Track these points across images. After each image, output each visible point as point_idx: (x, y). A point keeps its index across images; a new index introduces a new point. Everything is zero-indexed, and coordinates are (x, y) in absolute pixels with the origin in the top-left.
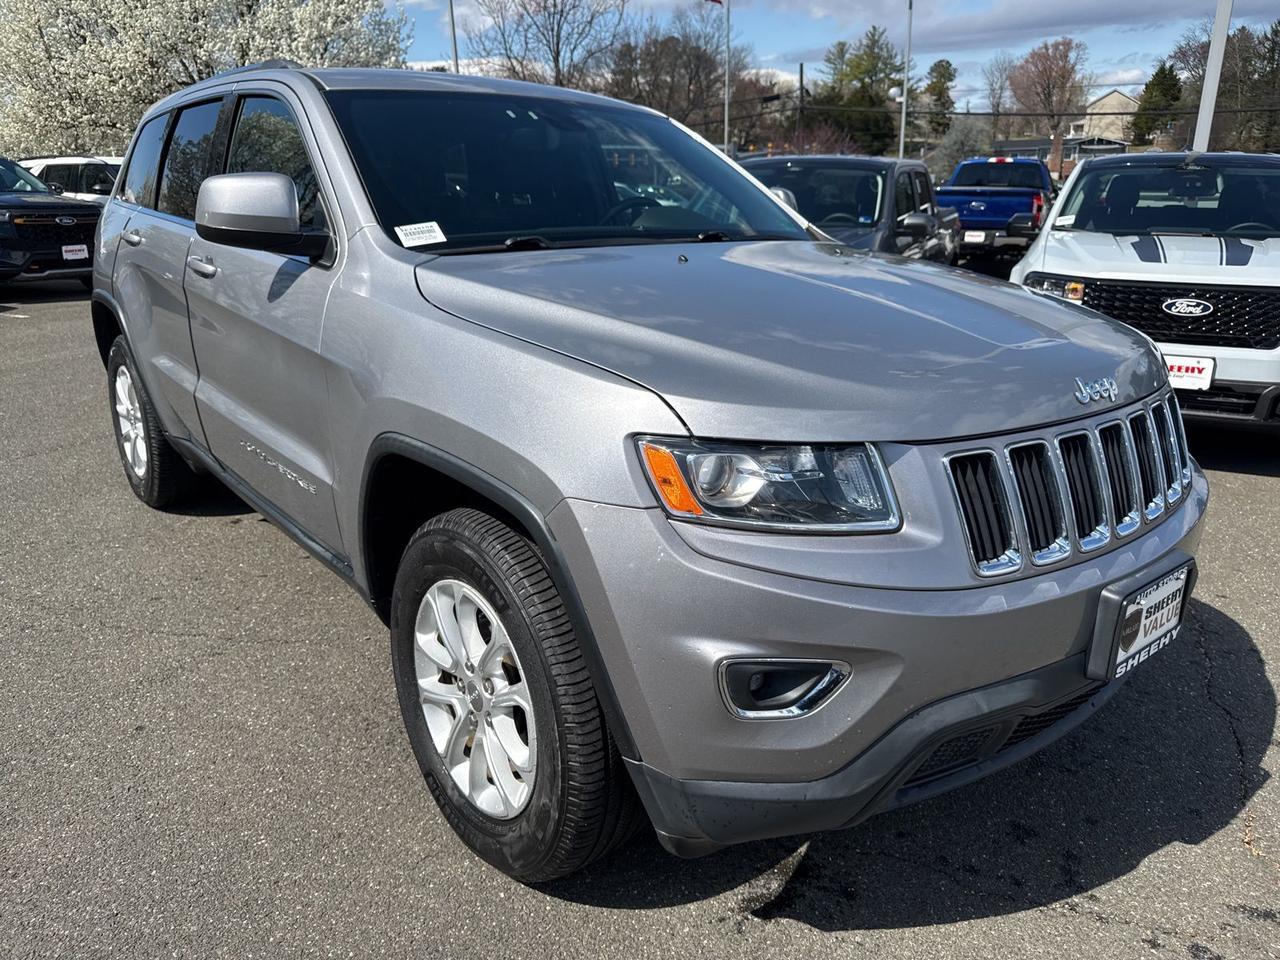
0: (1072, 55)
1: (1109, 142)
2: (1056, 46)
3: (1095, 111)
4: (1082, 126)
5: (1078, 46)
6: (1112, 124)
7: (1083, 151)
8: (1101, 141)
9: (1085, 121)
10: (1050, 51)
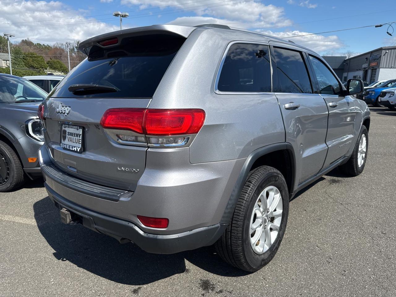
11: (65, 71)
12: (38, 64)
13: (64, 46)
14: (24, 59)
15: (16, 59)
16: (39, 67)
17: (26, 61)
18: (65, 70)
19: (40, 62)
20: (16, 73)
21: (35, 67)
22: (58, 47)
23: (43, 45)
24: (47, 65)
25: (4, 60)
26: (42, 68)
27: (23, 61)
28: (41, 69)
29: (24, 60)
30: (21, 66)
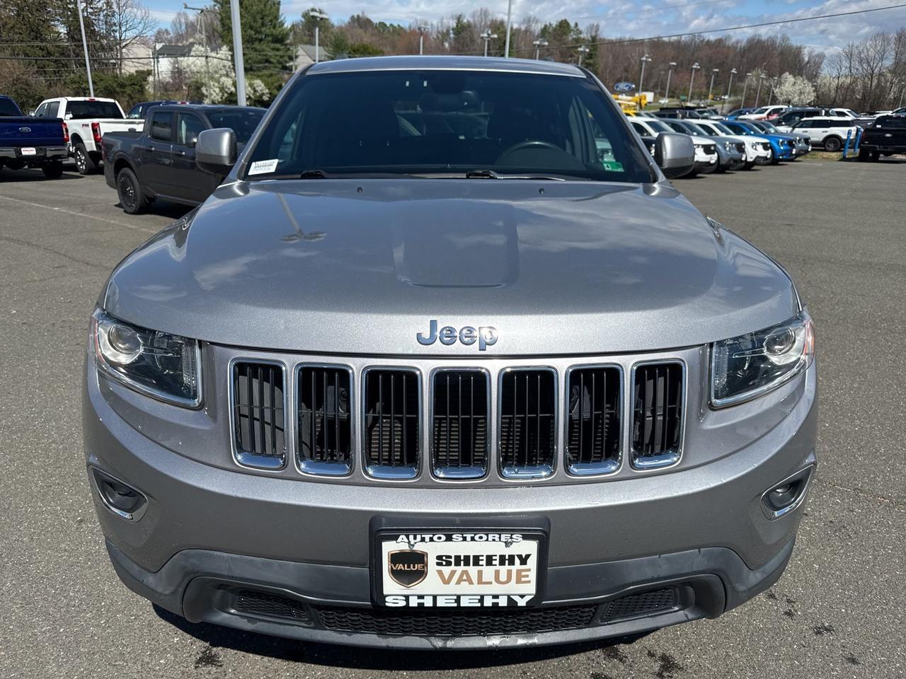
23: (391, 25)
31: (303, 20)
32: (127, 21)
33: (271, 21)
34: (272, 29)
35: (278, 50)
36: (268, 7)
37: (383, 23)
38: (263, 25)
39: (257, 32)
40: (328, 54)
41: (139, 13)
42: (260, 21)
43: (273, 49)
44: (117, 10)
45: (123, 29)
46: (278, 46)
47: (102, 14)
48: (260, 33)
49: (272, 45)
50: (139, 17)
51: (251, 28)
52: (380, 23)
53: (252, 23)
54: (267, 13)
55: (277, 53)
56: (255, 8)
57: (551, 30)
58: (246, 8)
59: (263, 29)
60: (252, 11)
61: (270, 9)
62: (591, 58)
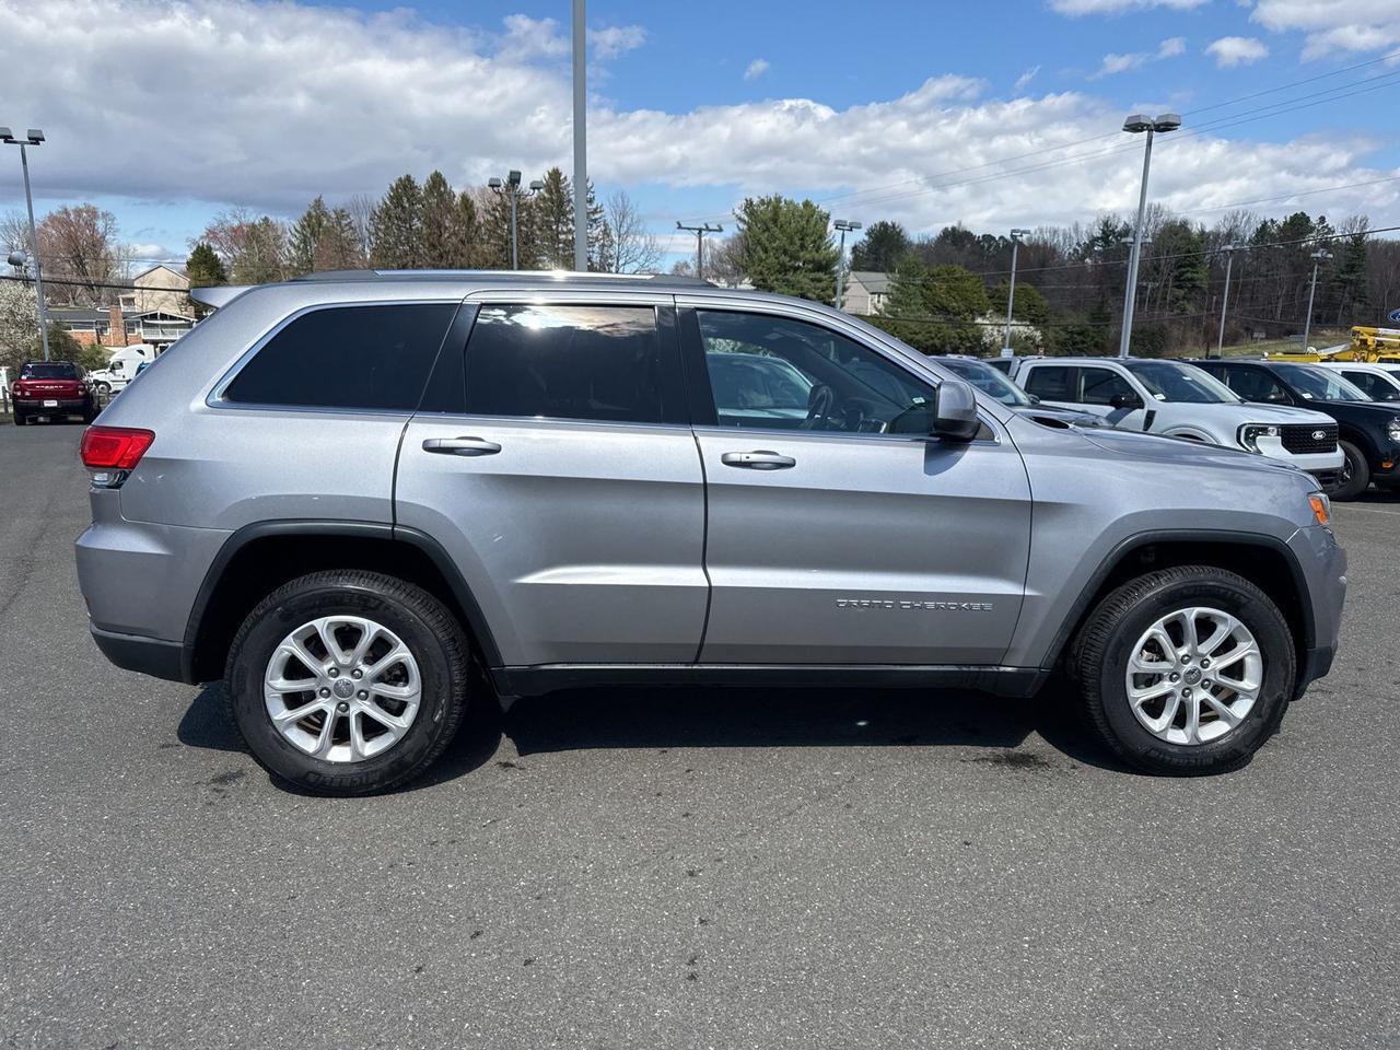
0: (100, 225)
1: (172, 318)
2: (78, 212)
3: (145, 286)
4: (133, 299)
5: (105, 215)
6: (166, 299)
7: (146, 326)
8: (164, 317)
9: (135, 294)
10: (72, 216)
11: (1041, 319)
12: (962, 300)
13: (1061, 238)
14: (924, 286)
15: (902, 288)
16: (963, 308)
17: (929, 292)
18: (1043, 316)
19: (969, 294)
20: (895, 328)
21: (950, 309)
22: (1041, 243)
23: (1001, 237)
24: (989, 302)
25: (873, 293)
26: (971, 312)
27: (921, 292)
28: (966, 314)
29: (924, 291)
30: (913, 307)
31: (866, 238)
32: (628, 252)
33: (815, 242)
34: (814, 253)
35: (820, 280)
36: (813, 223)
37: (989, 236)
38: (802, 247)
39: (795, 258)
40: (892, 283)
41: (642, 241)
42: (798, 243)
43: (812, 280)
44: (616, 239)
45: (621, 262)
46: (821, 275)
47: (597, 245)
48: (798, 259)
49: (813, 275)
50: (643, 246)
51: (785, 252)
52: (984, 236)
53: (787, 247)
54: (810, 231)
55: (818, 285)
56: (793, 225)
57: (1274, 230)
58: (782, 226)
59: (801, 254)
60: (789, 230)
61: (815, 226)
62: (1352, 271)
